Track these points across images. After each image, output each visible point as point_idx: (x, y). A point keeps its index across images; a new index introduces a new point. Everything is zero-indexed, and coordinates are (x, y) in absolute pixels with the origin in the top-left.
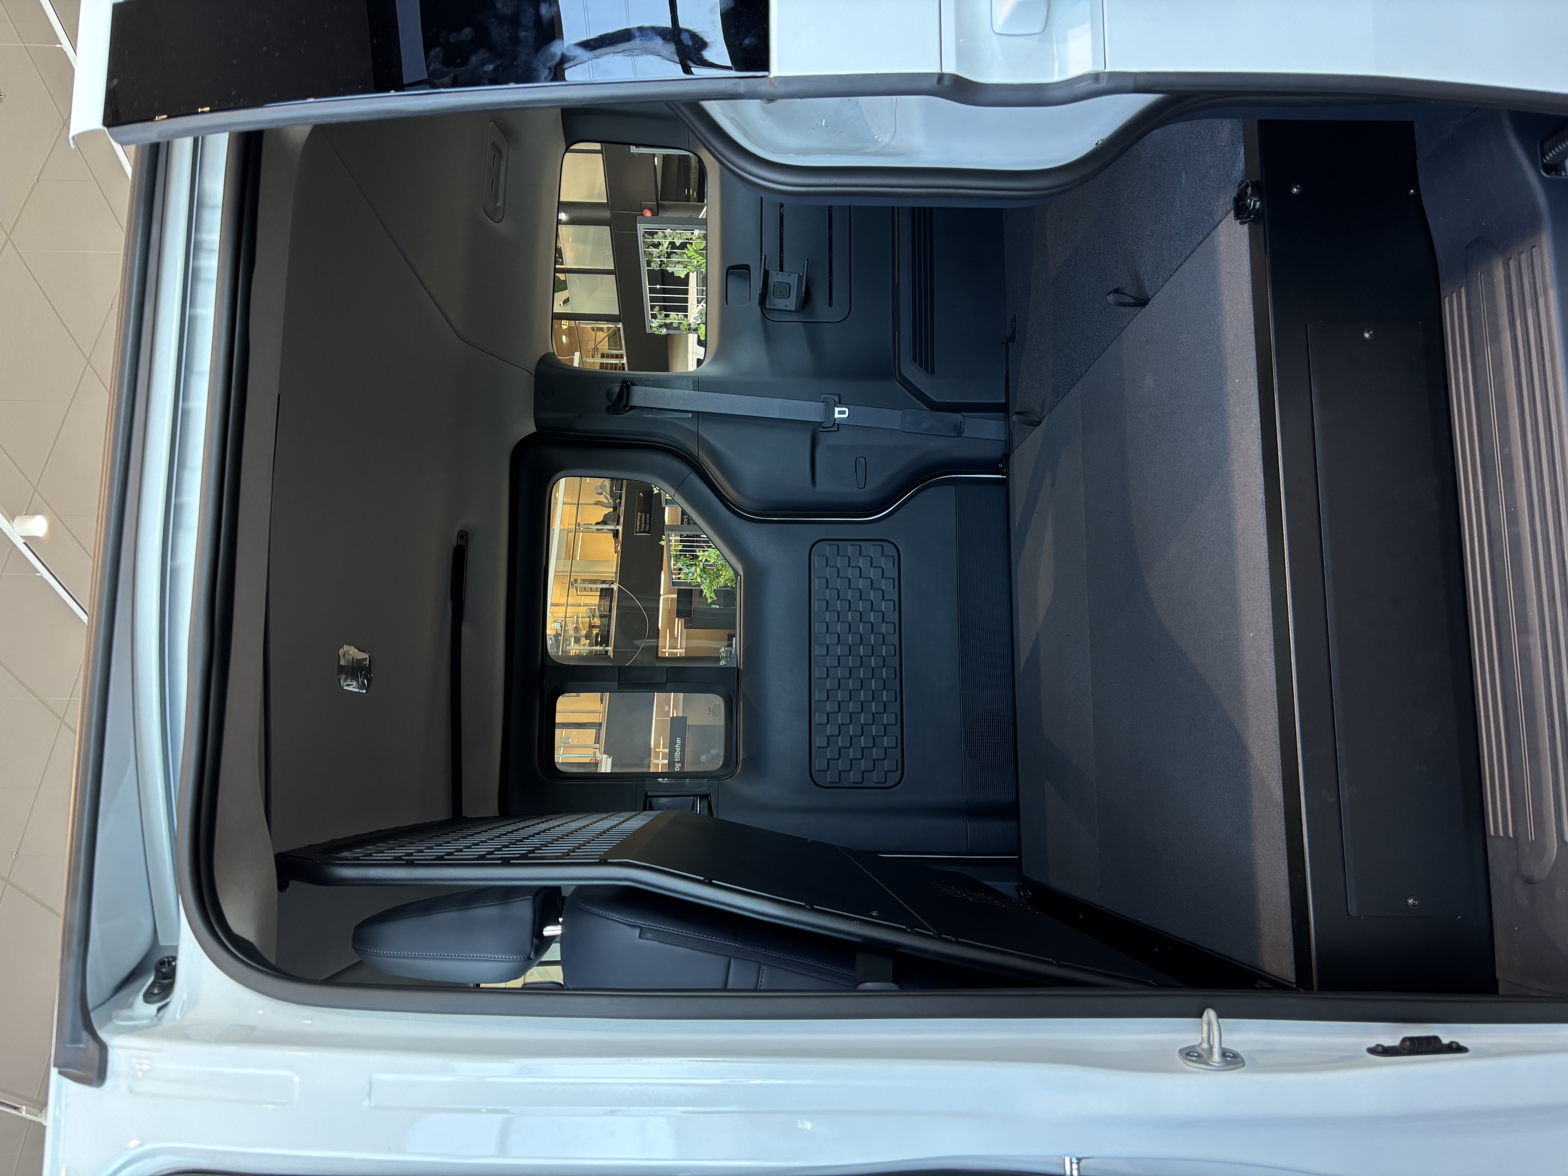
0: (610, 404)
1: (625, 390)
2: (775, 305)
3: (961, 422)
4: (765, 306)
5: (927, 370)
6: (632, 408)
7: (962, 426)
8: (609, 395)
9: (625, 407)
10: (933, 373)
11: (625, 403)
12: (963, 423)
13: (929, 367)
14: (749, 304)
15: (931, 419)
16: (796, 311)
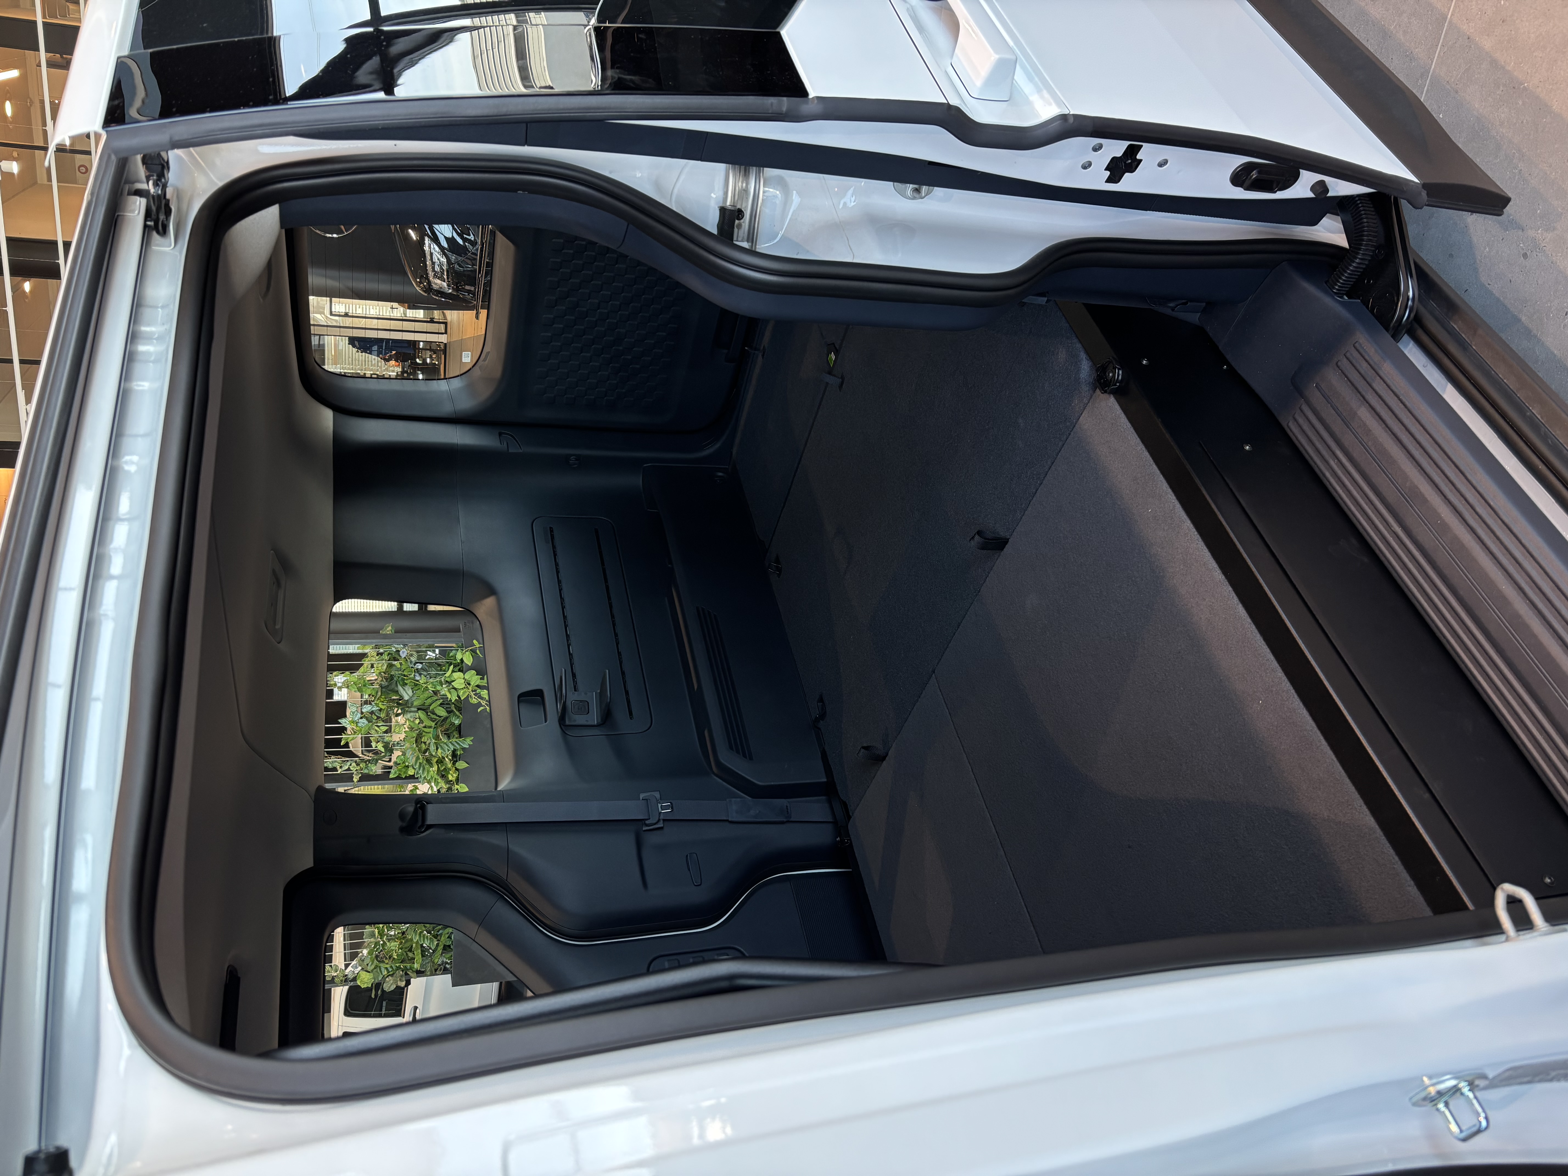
0: (404, 824)
1: (420, 812)
2: (575, 721)
3: (787, 807)
4: (565, 722)
5: (745, 756)
6: (430, 827)
7: (789, 811)
8: (402, 816)
9: (422, 825)
10: (751, 759)
11: (420, 823)
12: (789, 808)
13: (746, 754)
14: (545, 724)
15: (757, 808)
16: (598, 726)
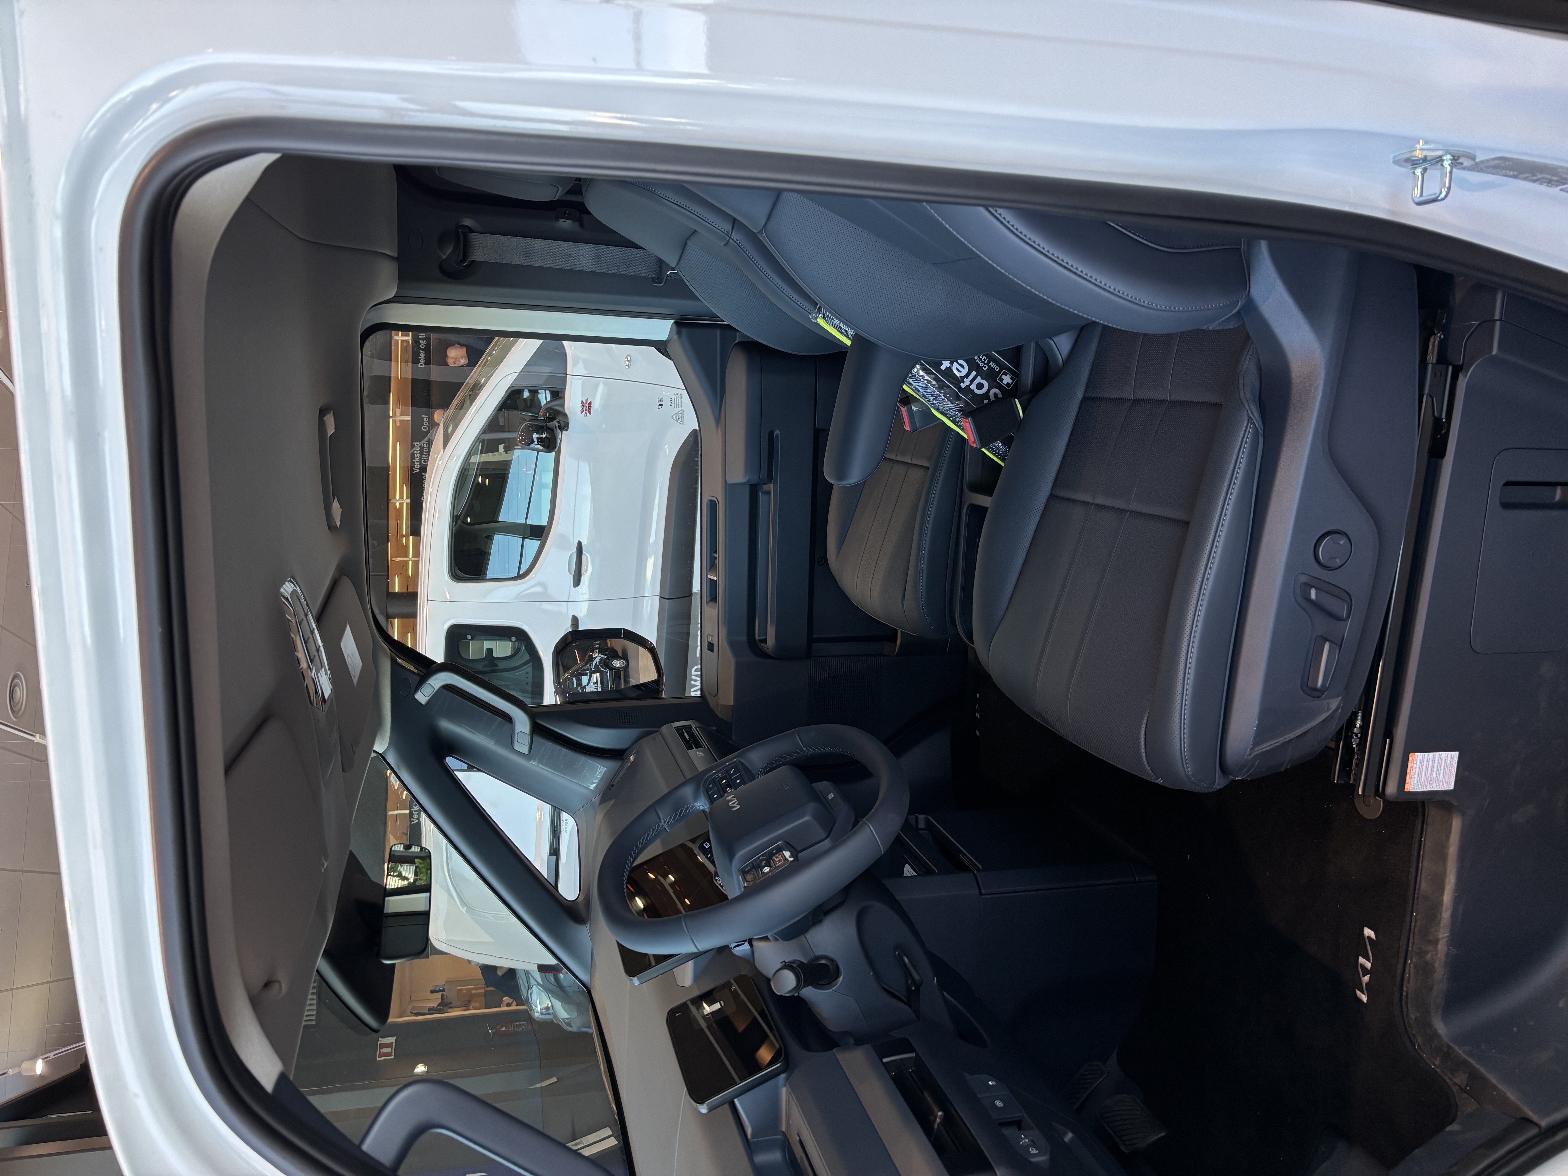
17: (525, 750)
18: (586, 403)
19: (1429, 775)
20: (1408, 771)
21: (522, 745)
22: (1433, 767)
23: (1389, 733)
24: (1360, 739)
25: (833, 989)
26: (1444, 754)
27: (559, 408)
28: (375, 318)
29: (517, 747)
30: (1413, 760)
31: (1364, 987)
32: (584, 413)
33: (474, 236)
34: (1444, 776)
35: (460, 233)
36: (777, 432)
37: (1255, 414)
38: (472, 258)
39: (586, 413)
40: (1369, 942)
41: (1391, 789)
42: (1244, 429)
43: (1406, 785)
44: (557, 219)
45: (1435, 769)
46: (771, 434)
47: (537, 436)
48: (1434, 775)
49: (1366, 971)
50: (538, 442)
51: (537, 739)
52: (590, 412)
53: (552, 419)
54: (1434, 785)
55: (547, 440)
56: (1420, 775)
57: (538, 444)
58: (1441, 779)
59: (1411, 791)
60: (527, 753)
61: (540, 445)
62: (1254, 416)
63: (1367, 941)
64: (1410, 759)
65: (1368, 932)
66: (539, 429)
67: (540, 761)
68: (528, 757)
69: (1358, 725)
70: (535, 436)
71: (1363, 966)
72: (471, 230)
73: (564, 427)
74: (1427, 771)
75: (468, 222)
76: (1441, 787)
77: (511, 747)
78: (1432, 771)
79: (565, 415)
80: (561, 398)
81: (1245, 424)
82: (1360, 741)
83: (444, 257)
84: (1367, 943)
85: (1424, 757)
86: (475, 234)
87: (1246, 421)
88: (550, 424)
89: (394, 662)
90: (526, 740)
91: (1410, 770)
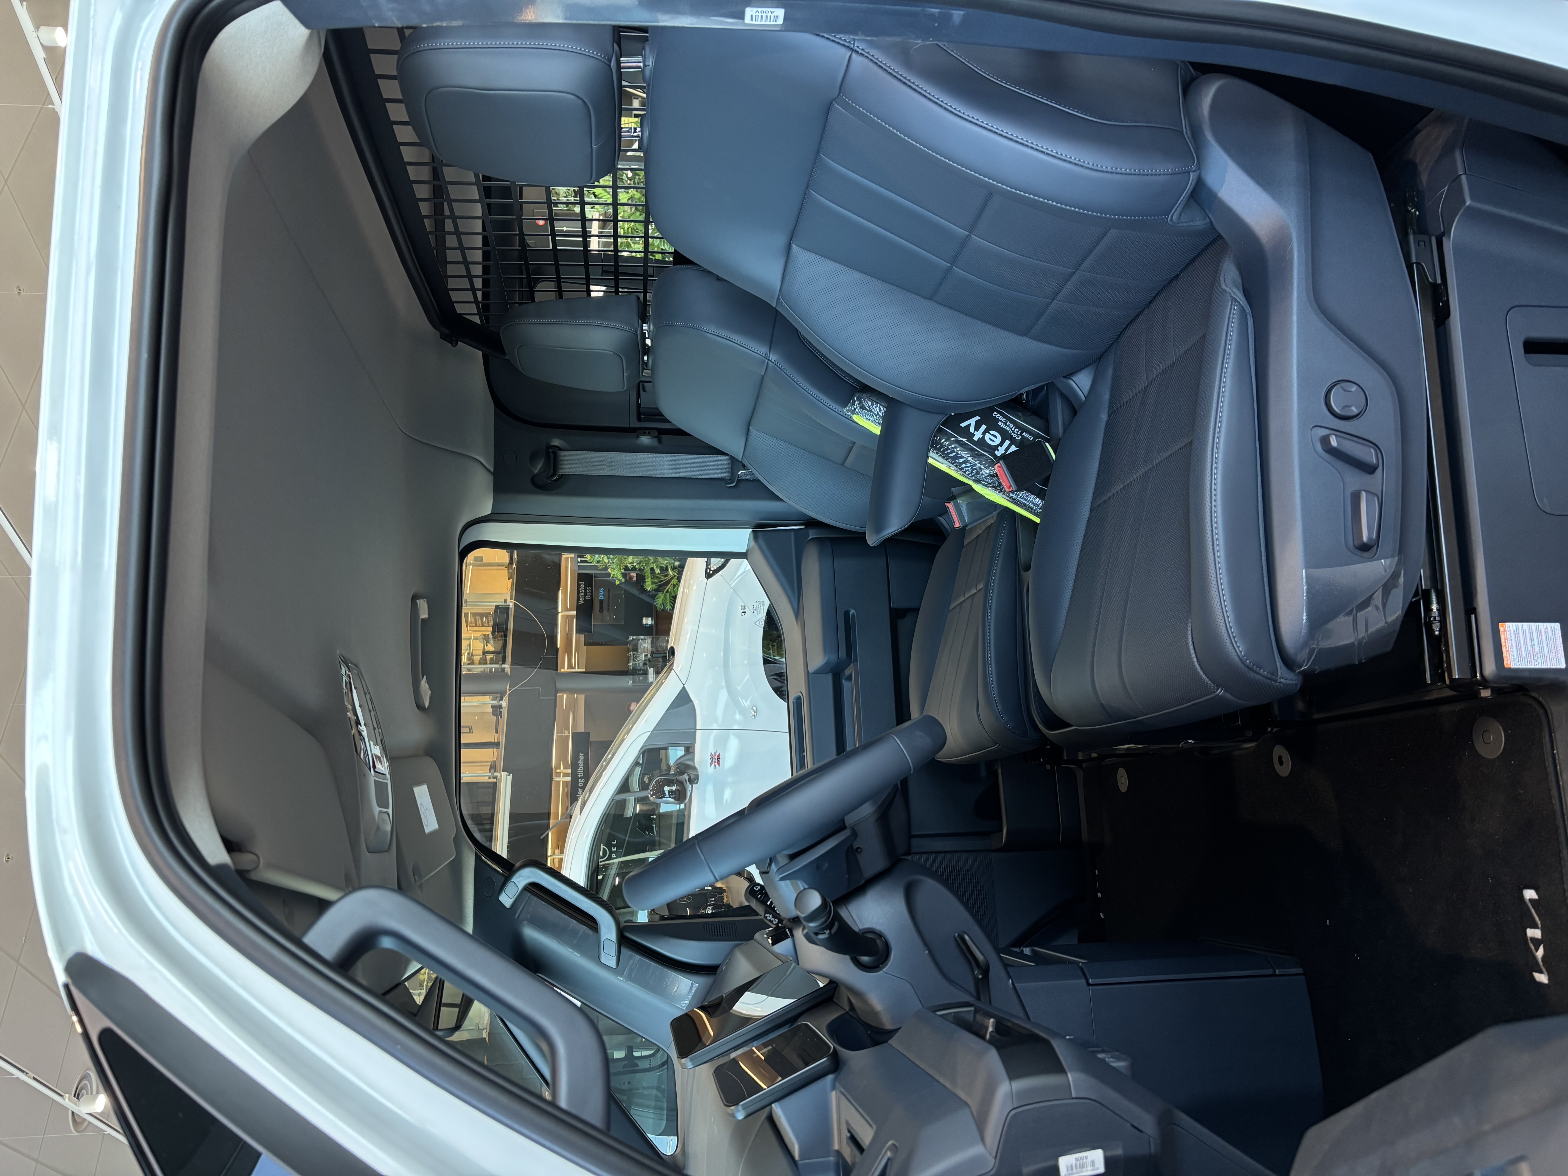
17: (612, 963)
18: (715, 755)
19: (1530, 648)
20: (1503, 644)
21: (609, 957)
22: (1532, 640)
23: (1470, 609)
24: (1440, 621)
25: (884, 970)
26: (1542, 626)
27: (690, 763)
28: (473, 535)
29: (603, 960)
30: (1505, 630)
31: (1541, 963)
32: (713, 765)
33: (562, 454)
34: (1550, 651)
35: (551, 453)
36: (852, 611)
37: (1237, 294)
38: (561, 472)
39: (715, 765)
40: (1532, 905)
41: (1489, 668)
42: (1229, 307)
43: (1505, 660)
44: (638, 437)
45: (1536, 642)
46: (847, 613)
47: (669, 788)
48: (1537, 649)
49: (1537, 942)
50: (669, 795)
51: (625, 951)
52: (718, 763)
53: (682, 773)
54: (1539, 661)
55: (677, 792)
56: (1519, 649)
57: (670, 797)
58: (1546, 654)
59: (1512, 667)
60: (615, 967)
61: (672, 798)
62: (1237, 296)
63: (1529, 905)
64: (1501, 629)
65: (1530, 894)
66: (670, 783)
67: (629, 978)
68: (617, 970)
69: (1435, 610)
70: (666, 789)
71: (1533, 940)
72: (560, 449)
73: (693, 780)
74: (1526, 643)
75: (556, 442)
76: (1549, 665)
77: (597, 959)
78: (1533, 645)
79: (695, 769)
80: (691, 752)
81: (1230, 304)
82: (1441, 625)
83: (536, 472)
84: (1531, 907)
85: (1517, 629)
86: (562, 452)
87: (1230, 301)
88: (680, 778)
89: (477, 858)
90: (614, 952)
91: (1505, 642)
